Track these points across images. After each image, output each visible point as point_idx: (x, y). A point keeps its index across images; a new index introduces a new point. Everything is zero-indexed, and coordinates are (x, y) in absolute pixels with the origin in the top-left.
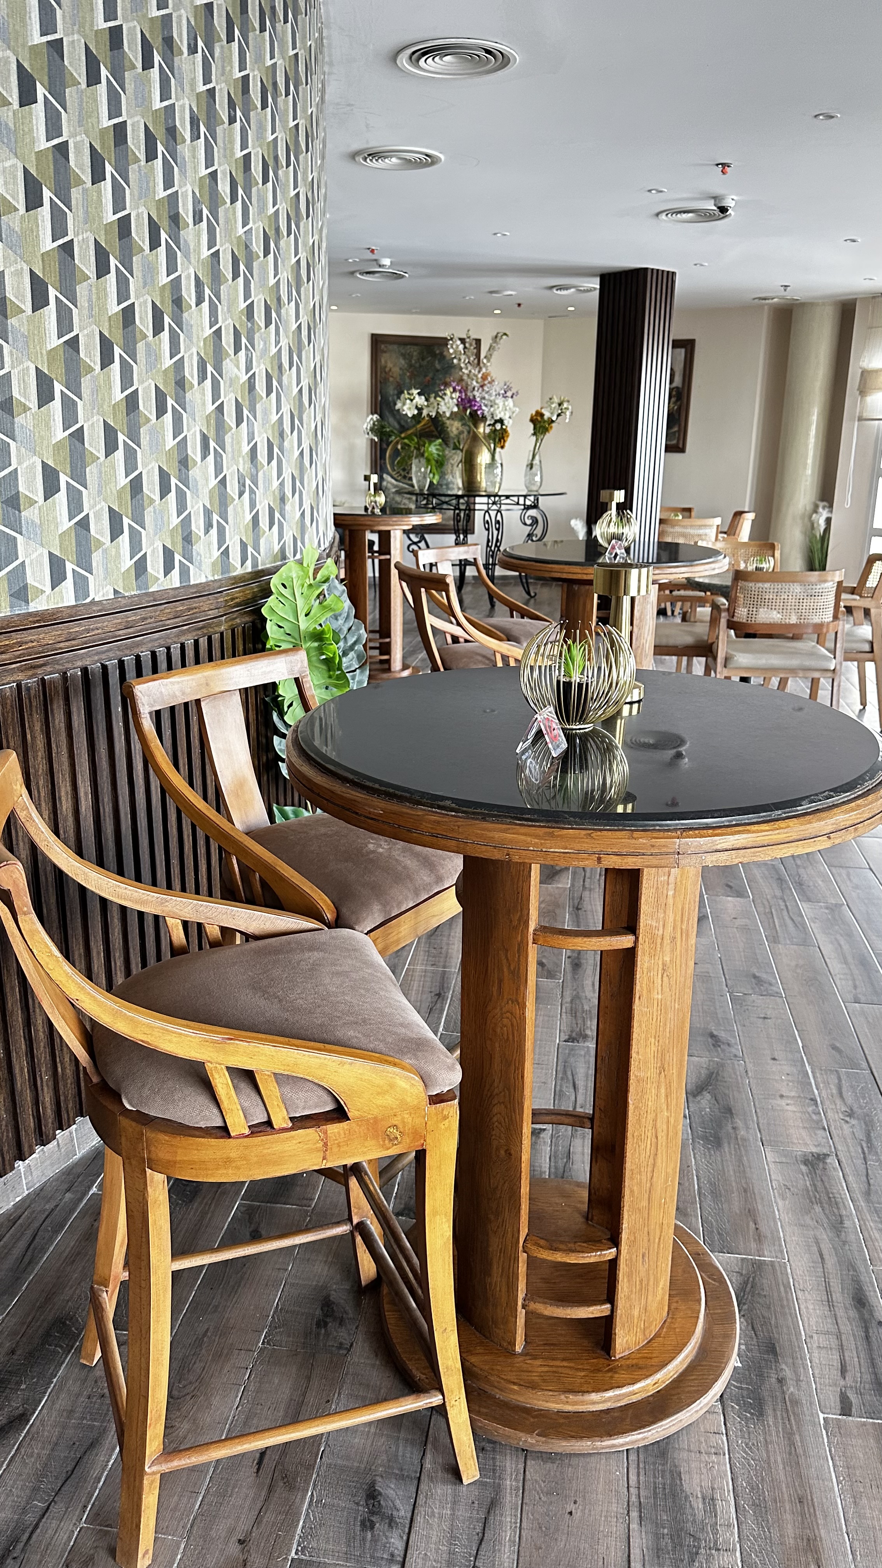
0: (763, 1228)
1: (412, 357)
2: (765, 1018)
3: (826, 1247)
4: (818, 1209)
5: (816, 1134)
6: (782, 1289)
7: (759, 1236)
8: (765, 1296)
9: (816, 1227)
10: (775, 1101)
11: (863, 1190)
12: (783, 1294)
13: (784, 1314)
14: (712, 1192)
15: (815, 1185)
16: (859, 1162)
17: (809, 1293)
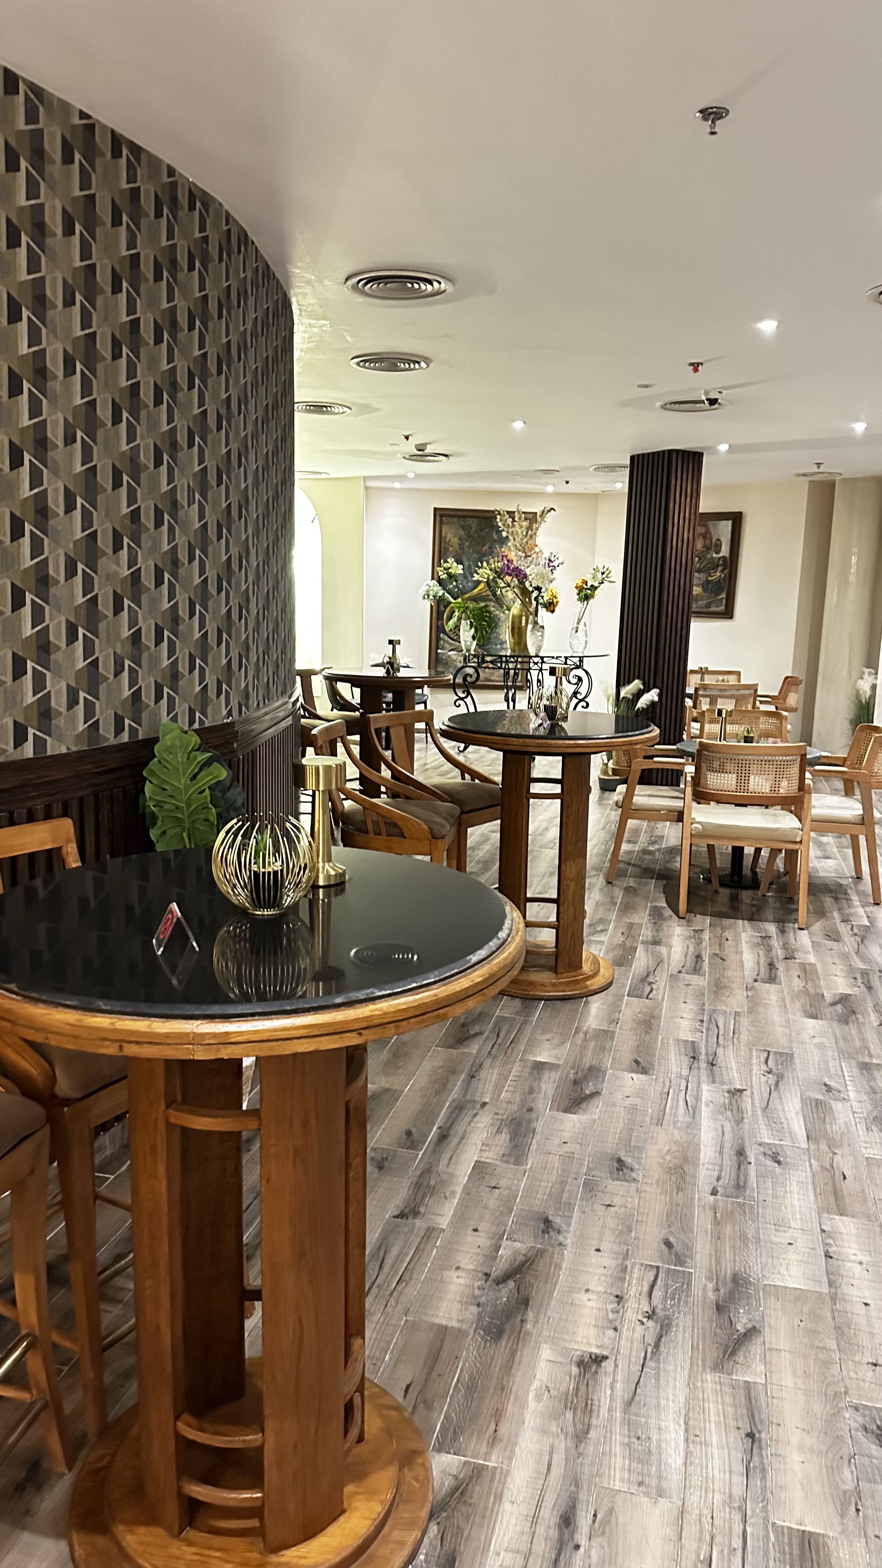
0: (503, 1430)
1: (471, 528)
2: (609, 1205)
3: (559, 1458)
4: (569, 1415)
5: (604, 1334)
6: (492, 1498)
7: (494, 1439)
8: (470, 1505)
9: (558, 1435)
10: (578, 1295)
11: (626, 1399)
12: (490, 1504)
13: (481, 1526)
14: (468, 1387)
15: (578, 1389)
16: (636, 1368)
17: (518, 1506)
